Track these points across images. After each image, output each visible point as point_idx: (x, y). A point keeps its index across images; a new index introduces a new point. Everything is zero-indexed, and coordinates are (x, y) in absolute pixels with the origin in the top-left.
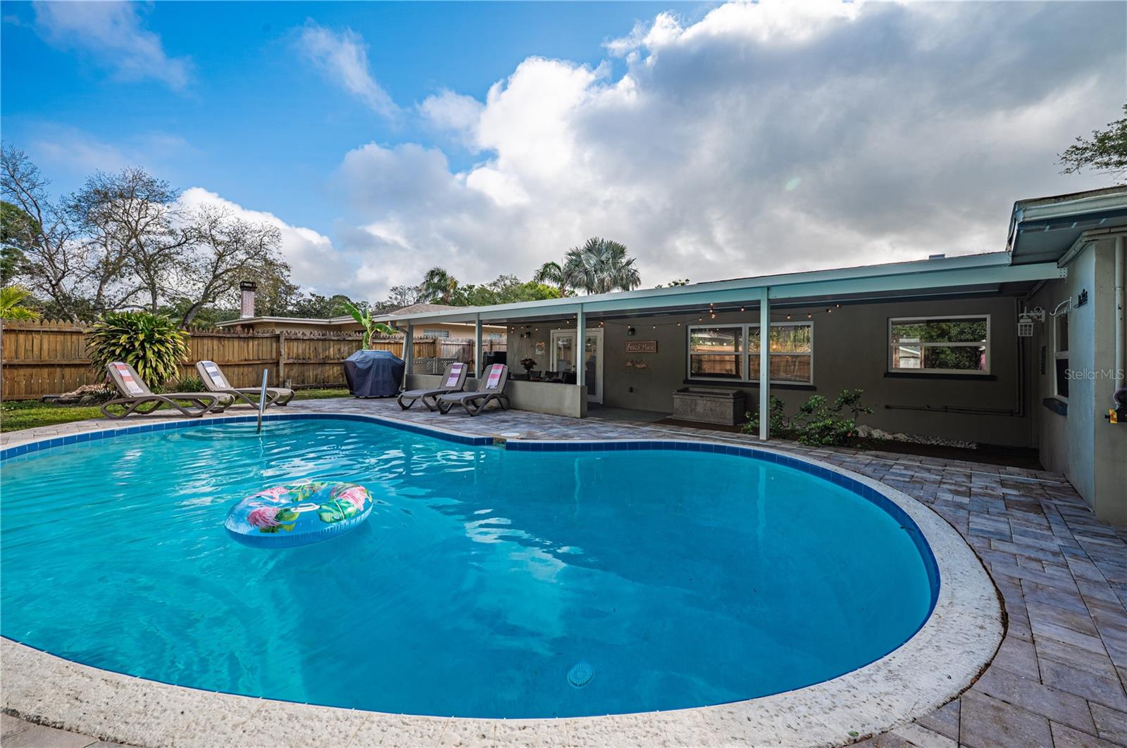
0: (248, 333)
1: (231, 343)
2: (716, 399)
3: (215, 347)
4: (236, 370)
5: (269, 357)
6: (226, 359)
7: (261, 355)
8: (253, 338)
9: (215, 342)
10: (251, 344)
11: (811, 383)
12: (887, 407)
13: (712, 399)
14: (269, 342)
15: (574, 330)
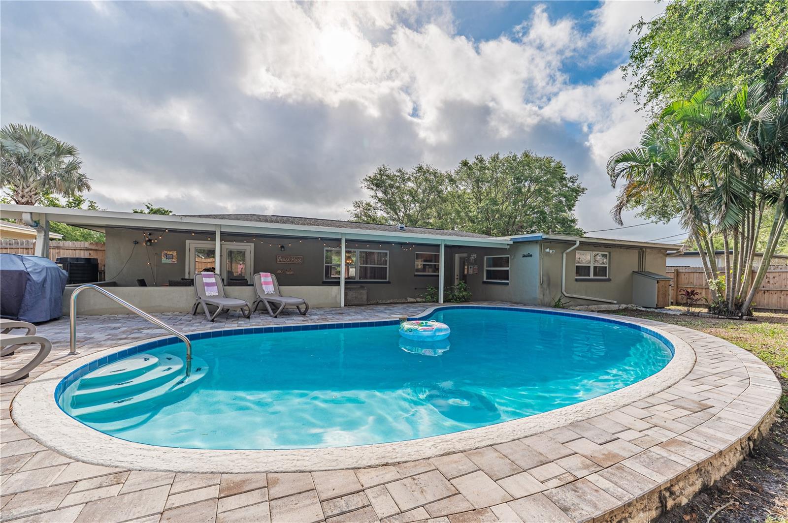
2: (359, 291)
11: (387, 280)
12: (416, 289)
13: (356, 291)
15: (213, 242)
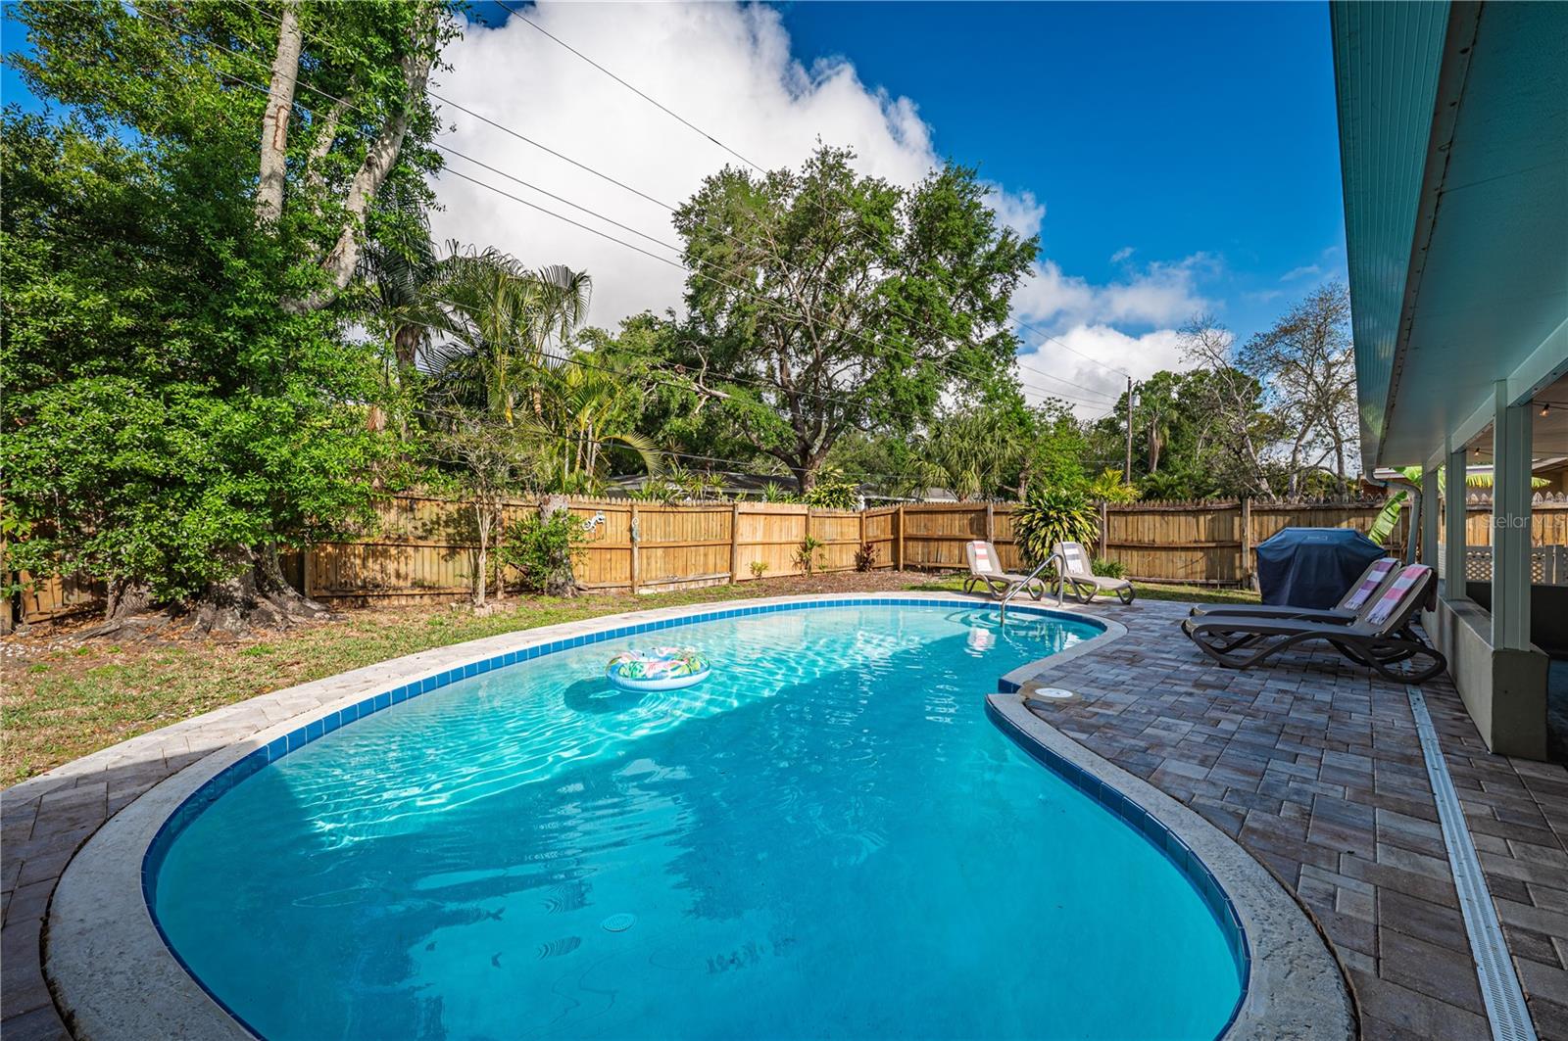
0: (1198, 504)
1: (1176, 518)
3: (1158, 525)
4: (1183, 554)
5: (1228, 538)
6: (1170, 540)
7: (1216, 534)
8: (1205, 511)
9: (1158, 518)
10: (1202, 519)
14: (1228, 515)
